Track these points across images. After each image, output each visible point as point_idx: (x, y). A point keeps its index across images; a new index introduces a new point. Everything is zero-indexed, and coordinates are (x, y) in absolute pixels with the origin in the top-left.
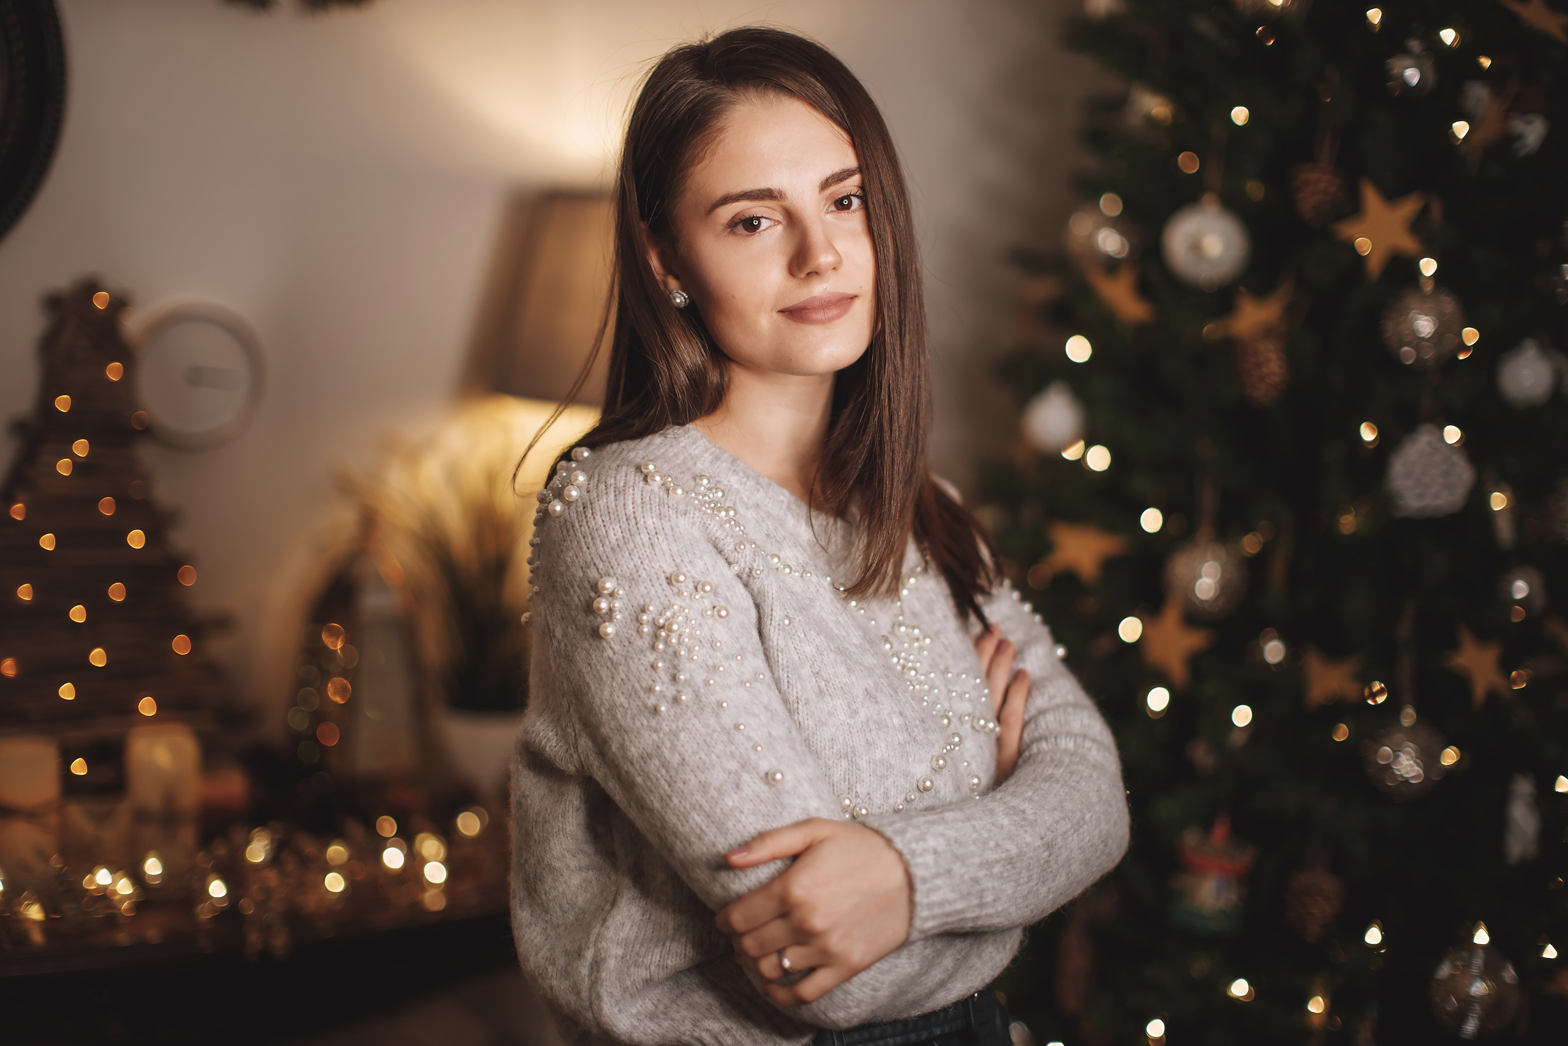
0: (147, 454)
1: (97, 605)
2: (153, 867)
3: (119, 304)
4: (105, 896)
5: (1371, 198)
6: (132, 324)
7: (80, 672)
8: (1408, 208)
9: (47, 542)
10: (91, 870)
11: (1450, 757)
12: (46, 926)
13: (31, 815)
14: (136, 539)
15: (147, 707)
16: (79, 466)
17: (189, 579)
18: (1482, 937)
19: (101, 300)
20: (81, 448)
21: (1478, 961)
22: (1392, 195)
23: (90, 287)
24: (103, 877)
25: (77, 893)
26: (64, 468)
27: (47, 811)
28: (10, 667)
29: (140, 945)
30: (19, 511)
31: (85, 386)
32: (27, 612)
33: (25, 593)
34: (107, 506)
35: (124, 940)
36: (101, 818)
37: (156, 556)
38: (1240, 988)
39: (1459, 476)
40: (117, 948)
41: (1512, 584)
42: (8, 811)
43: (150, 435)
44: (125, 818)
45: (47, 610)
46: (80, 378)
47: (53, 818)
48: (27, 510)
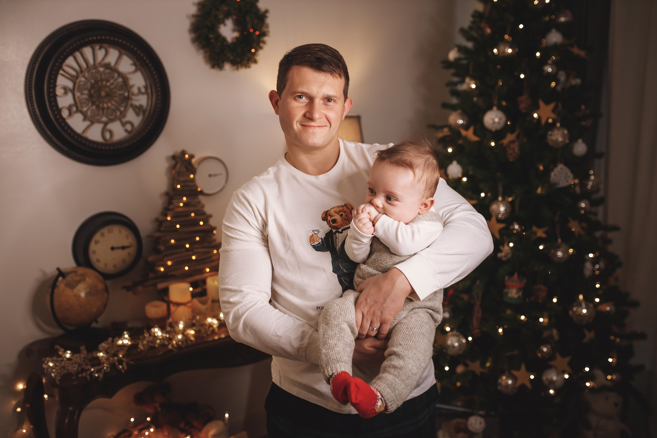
0: (201, 198)
1: (193, 243)
3: (192, 157)
4: (211, 325)
5: (541, 104)
6: (195, 161)
7: (189, 261)
8: (552, 106)
9: (178, 226)
10: (206, 319)
11: (571, 251)
13: (184, 304)
14: (201, 223)
15: (208, 270)
16: (186, 204)
17: (215, 232)
18: (581, 297)
19: (187, 156)
20: (185, 199)
21: (583, 303)
22: (547, 103)
23: (184, 153)
24: (210, 320)
25: (203, 325)
26: (181, 205)
27: (189, 302)
28: (169, 263)
29: (220, 339)
30: (169, 218)
31: (184, 181)
32: (173, 246)
33: (173, 241)
34: (193, 215)
35: (216, 338)
36: (204, 303)
37: (207, 227)
38: (523, 317)
39: (569, 177)
40: (215, 340)
41: (581, 204)
42: (178, 304)
43: (202, 193)
44: (209, 302)
45: (179, 246)
46: (182, 179)
47: (190, 304)
48: (171, 218)
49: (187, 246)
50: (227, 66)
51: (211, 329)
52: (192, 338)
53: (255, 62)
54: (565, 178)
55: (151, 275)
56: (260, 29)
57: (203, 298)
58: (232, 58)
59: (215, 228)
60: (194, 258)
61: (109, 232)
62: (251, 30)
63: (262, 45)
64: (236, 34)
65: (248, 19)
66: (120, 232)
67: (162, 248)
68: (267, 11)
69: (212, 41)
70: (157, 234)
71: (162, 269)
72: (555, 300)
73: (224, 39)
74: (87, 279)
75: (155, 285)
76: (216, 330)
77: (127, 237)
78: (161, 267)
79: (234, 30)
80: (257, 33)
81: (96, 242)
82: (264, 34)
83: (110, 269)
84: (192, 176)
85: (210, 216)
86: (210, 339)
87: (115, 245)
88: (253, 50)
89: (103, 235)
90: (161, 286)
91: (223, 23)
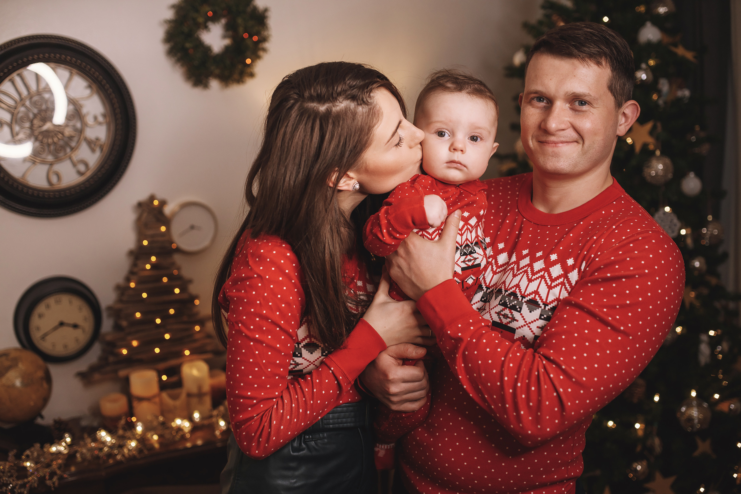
0: (177, 258)
1: (165, 317)
2: (196, 416)
3: (163, 203)
4: (180, 429)
6: (168, 210)
7: (161, 342)
8: (649, 126)
9: (145, 295)
10: (173, 420)
12: (159, 441)
13: (148, 399)
14: (177, 291)
15: (187, 353)
16: (154, 266)
17: (197, 302)
18: (694, 394)
19: (156, 203)
20: (153, 259)
21: (695, 403)
22: (642, 122)
23: (152, 198)
24: (178, 422)
25: (169, 428)
26: (148, 267)
27: (154, 397)
28: (135, 343)
29: (195, 447)
30: (132, 285)
31: (153, 236)
32: (139, 322)
33: (138, 315)
34: (165, 280)
35: (189, 445)
36: (175, 398)
37: (185, 296)
38: (611, 424)
39: (675, 225)
40: (187, 449)
41: (694, 263)
42: (141, 399)
43: (178, 250)
44: (183, 396)
45: (147, 320)
46: (150, 232)
47: (157, 400)
48: (136, 284)
49: (158, 321)
50: (214, 84)
51: (181, 433)
52: (157, 446)
53: (252, 75)
54: (670, 227)
55: (111, 359)
56: (258, 34)
57: (176, 391)
58: (217, 71)
59: (196, 297)
60: (167, 336)
61: (58, 302)
62: (246, 36)
63: (261, 53)
64: (227, 42)
65: (240, 21)
66: (70, 302)
67: (124, 323)
68: (266, 10)
69: (191, 51)
70: (119, 306)
71: (125, 352)
72: (657, 398)
73: (208, 49)
74: (20, 365)
75: (116, 371)
76: (188, 436)
77: (80, 309)
78: (122, 349)
79: (224, 37)
80: (255, 38)
81: (40, 316)
82: (264, 39)
83: (59, 350)
84: (163, 229)
85: (190, 281)
86: (181, 447)
87: (66, 321)
88: (248, 61)
89: (48, 307)
90: (122, 373)
91: (206, 28)
